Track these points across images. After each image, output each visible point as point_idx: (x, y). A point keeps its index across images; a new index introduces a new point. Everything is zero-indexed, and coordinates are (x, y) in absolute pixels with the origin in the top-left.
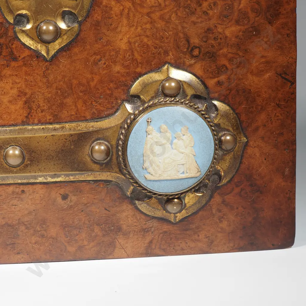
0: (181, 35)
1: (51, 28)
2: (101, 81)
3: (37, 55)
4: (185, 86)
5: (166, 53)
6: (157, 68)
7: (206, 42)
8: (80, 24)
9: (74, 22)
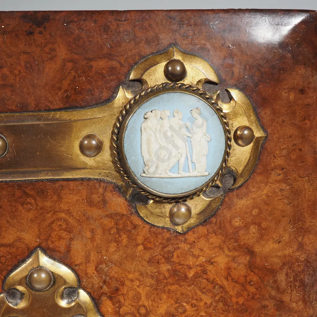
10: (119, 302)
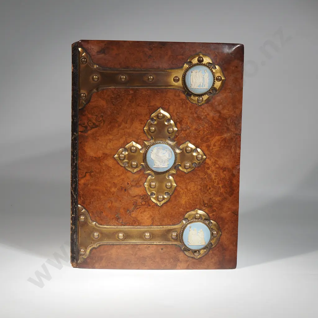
0: (202, 200)
1: (162, 197)
2: (176, 213)
3: (157, 205)
4: (202, 216)
5: (197, 205)
6: (194, 210)
7: (209, 202)
8: (170, 196)
9: (168, 195)
10: (182, 124)
